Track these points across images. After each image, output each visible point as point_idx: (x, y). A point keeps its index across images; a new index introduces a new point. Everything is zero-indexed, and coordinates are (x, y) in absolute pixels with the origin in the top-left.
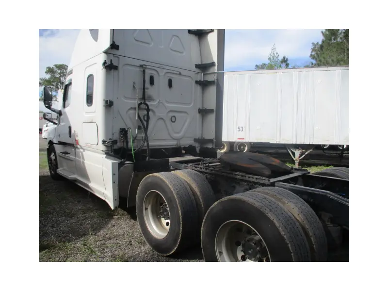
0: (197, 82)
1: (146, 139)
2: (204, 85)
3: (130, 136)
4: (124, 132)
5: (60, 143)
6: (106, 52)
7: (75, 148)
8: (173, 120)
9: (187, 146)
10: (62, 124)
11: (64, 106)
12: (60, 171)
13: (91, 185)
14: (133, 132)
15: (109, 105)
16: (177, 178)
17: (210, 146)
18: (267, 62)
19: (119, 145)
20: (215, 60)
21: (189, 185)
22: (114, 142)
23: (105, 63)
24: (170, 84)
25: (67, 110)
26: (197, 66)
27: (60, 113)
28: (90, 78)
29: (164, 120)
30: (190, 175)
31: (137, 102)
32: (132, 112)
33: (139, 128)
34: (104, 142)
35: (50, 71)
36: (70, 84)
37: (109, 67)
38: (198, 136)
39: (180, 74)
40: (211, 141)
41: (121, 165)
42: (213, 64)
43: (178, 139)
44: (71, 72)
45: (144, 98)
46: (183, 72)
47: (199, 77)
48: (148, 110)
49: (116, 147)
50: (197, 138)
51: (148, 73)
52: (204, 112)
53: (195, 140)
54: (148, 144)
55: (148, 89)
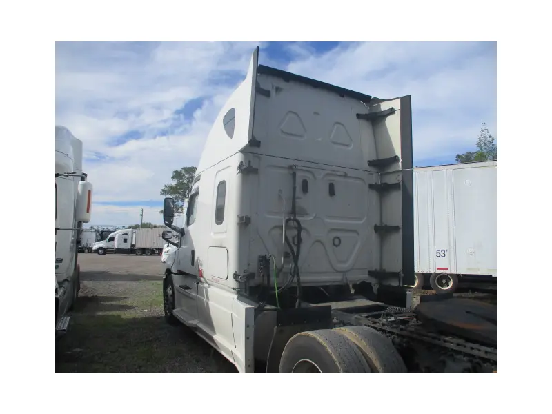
0: (371, 186)
1: (296, 272)
2: (383, 189)
3: (273, 268)
4: (264, 261)
5: (180, 273)
6: (243, 151)
7: (199, 281)
8: (337, 243)
9: (358, 283)
10: (184, 247)
11: (188, 223)
12: (177, 312)
13: (216, 337)
14: (278, 261)
15: (244, 223)
16: (345, 341)
17: (395, 283)
18: (475, 149)
19: (257, 280)
20: (398, 152)
21: (364, 354)
22: (250, 276)
23: (240, 166)
24: (332, 192)
25: (191, 228)
26: (371, 163)
27: (182, 233)
28: (222, 186)
29: (322, 243)
30: (365, 336)
31: (284, 217)
32: (276, 232)
33: (286, 255)
34: (236, 276)
35: (177, 175)
36: (197, 193)
37: (247, 170)
38: (375, 266)
39: (346, 176)
40: (395, 275)
41: (258, 311)
42: (395, 159)
43: (344, 273)
44: (198, 179)
45: (294, 211)
46: (350, 173)
47: (375, 179)
48: (299, 229)
49: (252, 283)
50: (373, 270)
51: (300, 176)
52: (383, 231)
53: (371, 273)
54: (299, 280)
55: (299, 198)
